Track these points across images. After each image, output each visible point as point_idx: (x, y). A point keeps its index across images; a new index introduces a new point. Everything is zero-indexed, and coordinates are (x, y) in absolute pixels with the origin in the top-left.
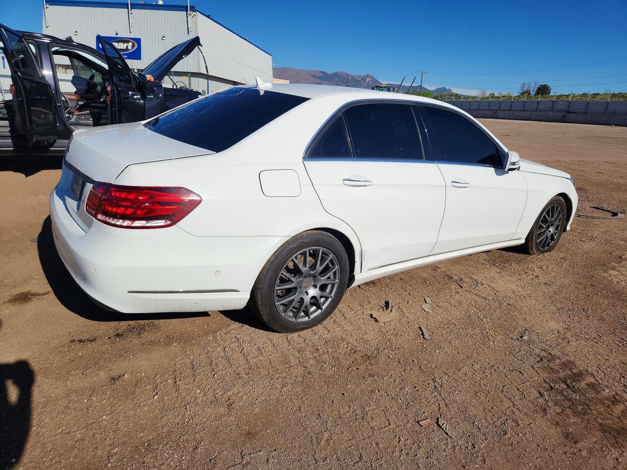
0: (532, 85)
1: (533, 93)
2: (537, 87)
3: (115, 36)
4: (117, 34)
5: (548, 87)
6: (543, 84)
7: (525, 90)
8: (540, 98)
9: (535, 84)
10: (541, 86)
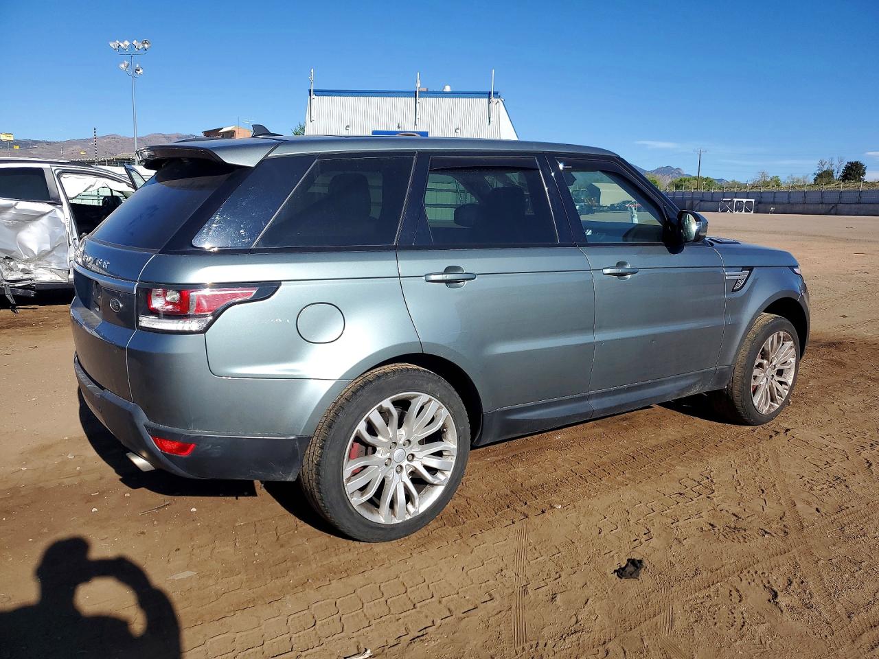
0: (836, 162)
1: (837, 175)
2: (844, 165)
3: (397, 130)
4: (399, 127)
5: (862, 165)
6: (854, 160)
7: (825, 169)
8: (851, 185)
9: (841, 161)
10: (850, 163)
